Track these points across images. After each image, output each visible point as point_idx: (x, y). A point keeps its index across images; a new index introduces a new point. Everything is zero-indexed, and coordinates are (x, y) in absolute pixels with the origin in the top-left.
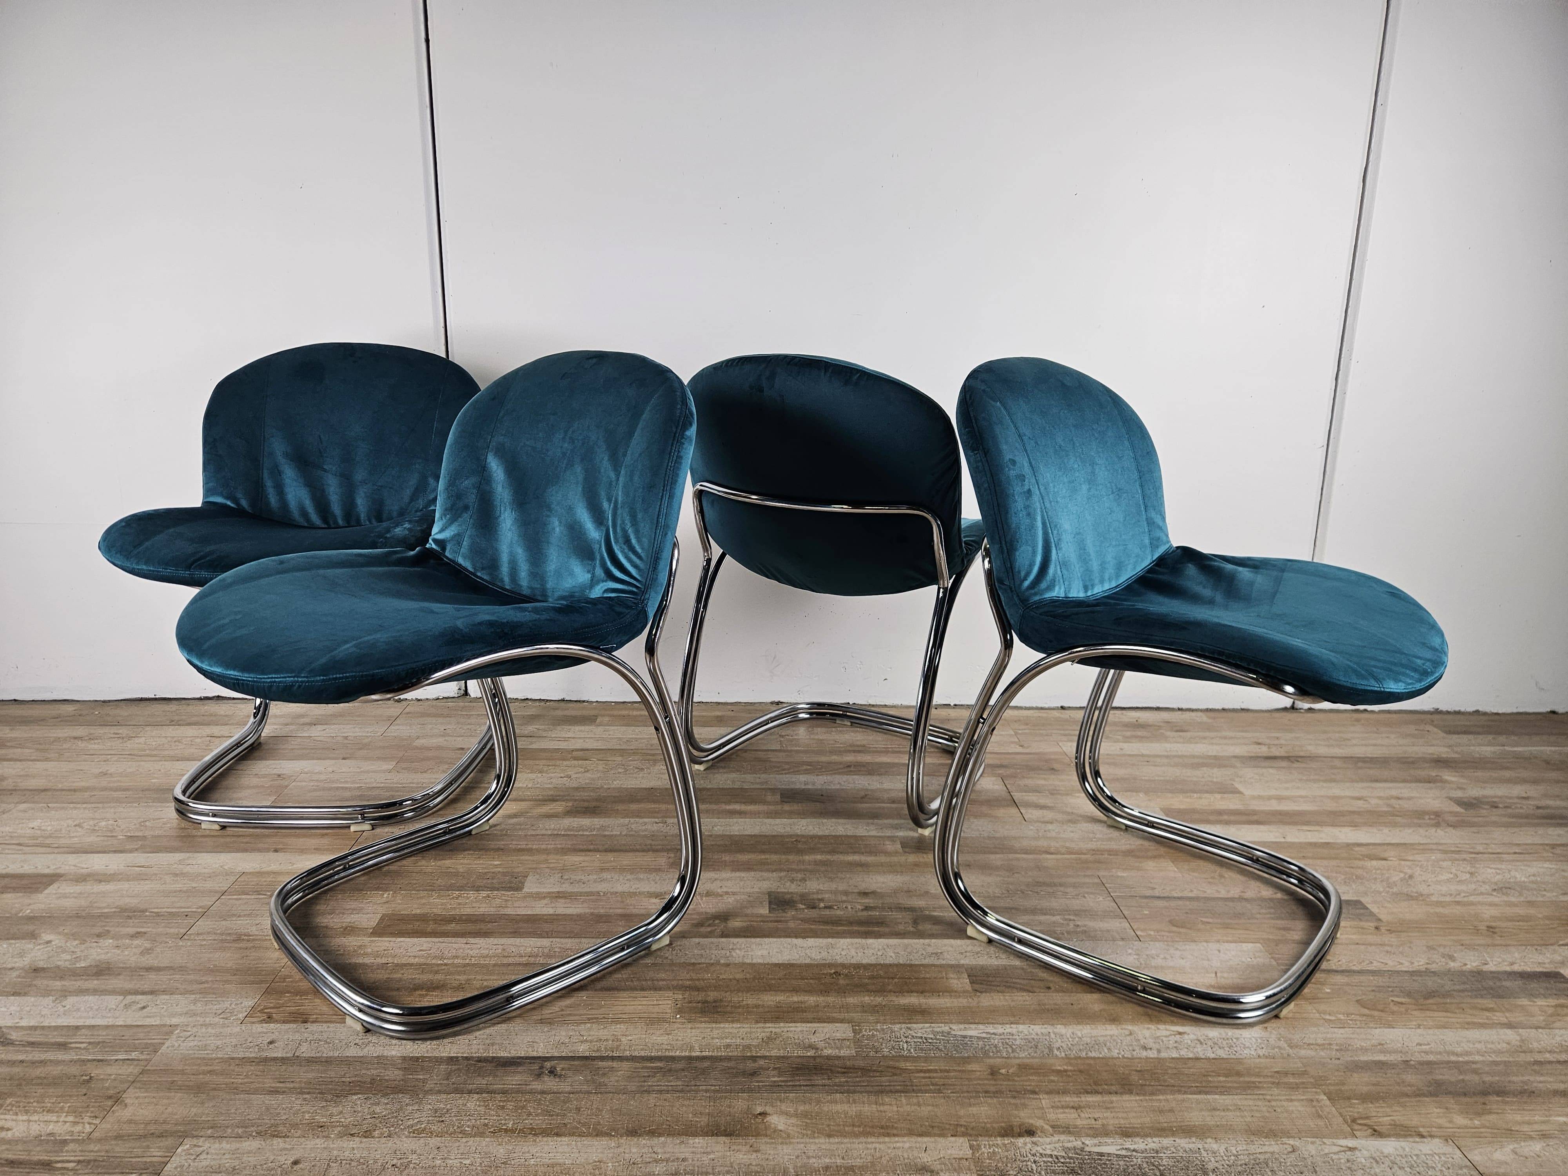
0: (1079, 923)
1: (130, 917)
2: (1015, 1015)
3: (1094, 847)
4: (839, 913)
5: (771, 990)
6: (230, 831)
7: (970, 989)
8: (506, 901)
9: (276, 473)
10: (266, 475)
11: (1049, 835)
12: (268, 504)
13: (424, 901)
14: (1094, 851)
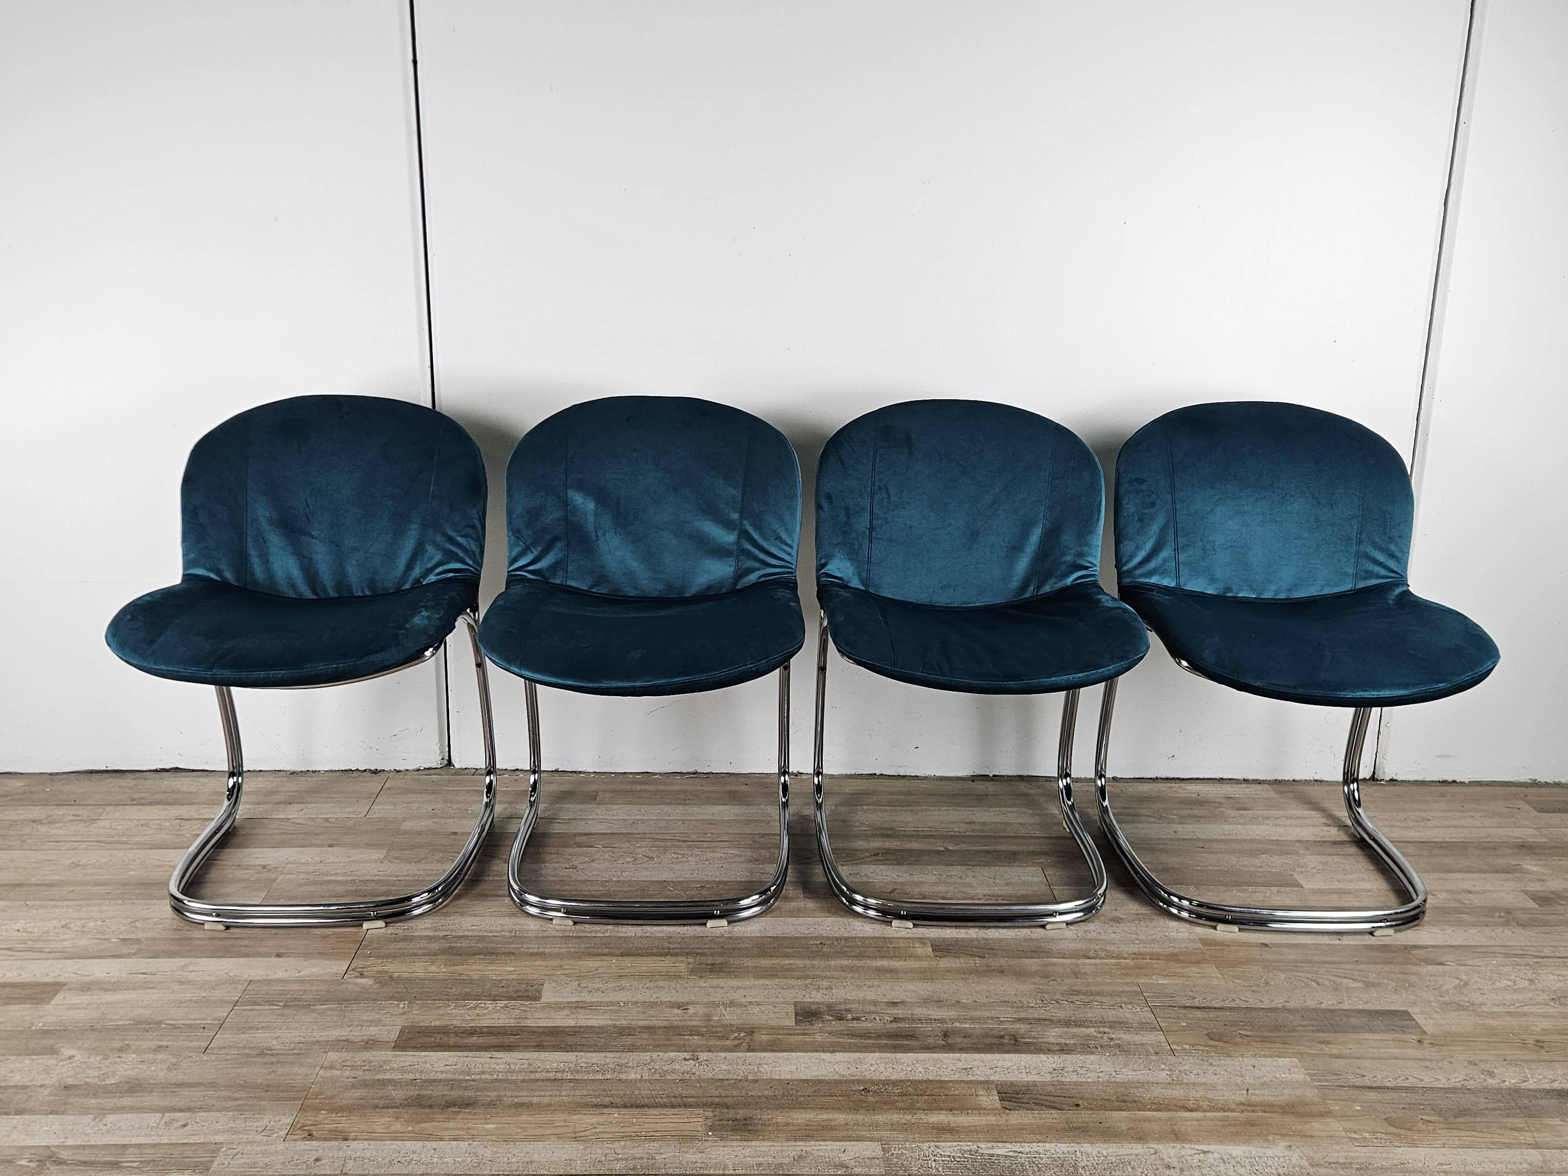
0: (1113, 1036)
1: (147, 1030)
2: (1043, 1133)
3: (1135, 950)
4: (867, 1024)
5: (800, 1108)
6: (233, 932)
7: (999, 1106)
8: (525, 1011)
9: (261, 541)
10: (250, 543)
11: (1089, 936)
12: (253, 575)
13: (441, 1012)
14: (1136, 955)
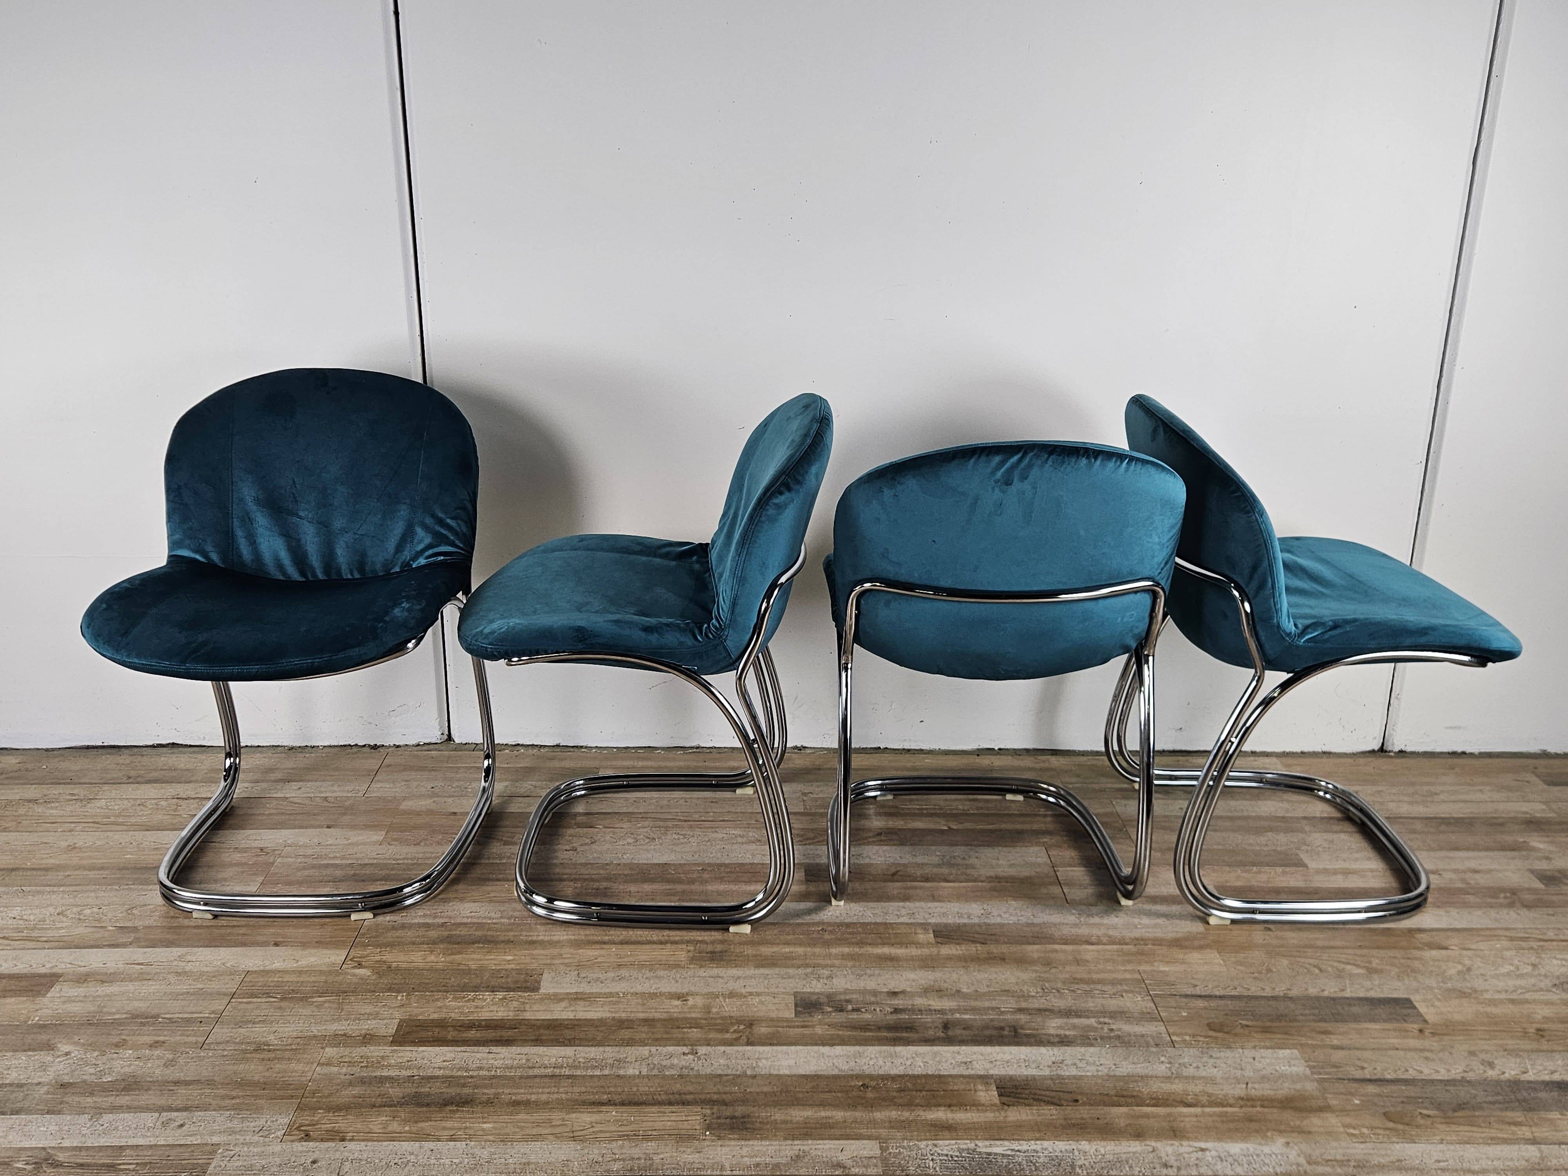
0: (1114, 1027)
1: (143, 1024)
2: (1042, 1130)
3: (1138, 935)
4: (867, 1016)
5: (798, 1105)
6: (222, 922)
7: (998, 1102)
8: (524, 1003)
9: (247, 520)
10: (236, 523)
11: (1092, 921)
12: (240, 556)
13: (439, 1004)
14: (1138, 941)
